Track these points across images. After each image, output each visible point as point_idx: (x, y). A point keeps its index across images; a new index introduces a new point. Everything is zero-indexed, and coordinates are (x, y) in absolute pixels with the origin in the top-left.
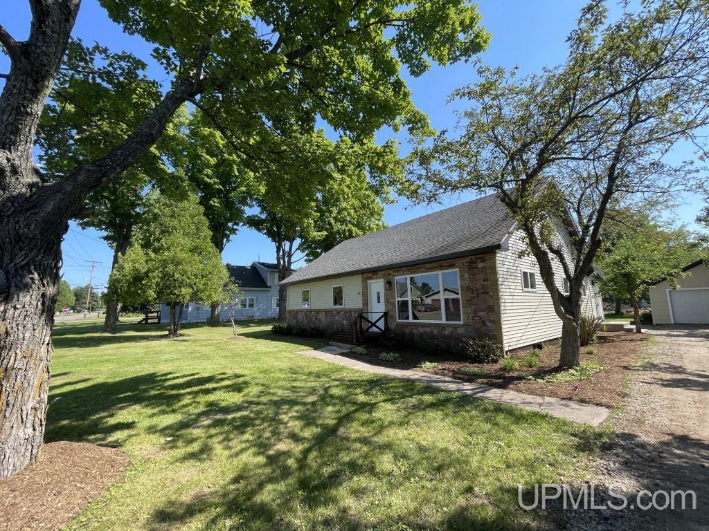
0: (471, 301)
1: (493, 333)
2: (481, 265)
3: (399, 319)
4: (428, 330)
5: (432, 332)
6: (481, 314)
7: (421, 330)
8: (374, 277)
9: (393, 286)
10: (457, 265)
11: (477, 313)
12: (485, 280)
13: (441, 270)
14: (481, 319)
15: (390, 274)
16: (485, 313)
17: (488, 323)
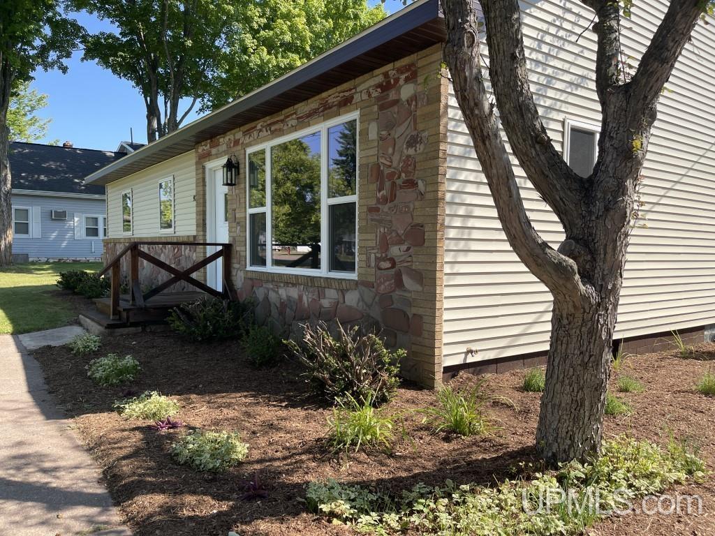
0: (377, 210)
1: (414, 311)
2: (407, 91)
3: (252, 264)
4: (294, 293)
5: (300, 297)
6: (395, 251)
7: (283, 292)
8: (214, 151)
9: (242, 176)
10: (357, 98)
11: (387, 249)
12: (413, 142)
13: (327, 118)
14: (393, 267)
15: (236, 142)
16: (404, 247)
17: (407, 281)
